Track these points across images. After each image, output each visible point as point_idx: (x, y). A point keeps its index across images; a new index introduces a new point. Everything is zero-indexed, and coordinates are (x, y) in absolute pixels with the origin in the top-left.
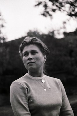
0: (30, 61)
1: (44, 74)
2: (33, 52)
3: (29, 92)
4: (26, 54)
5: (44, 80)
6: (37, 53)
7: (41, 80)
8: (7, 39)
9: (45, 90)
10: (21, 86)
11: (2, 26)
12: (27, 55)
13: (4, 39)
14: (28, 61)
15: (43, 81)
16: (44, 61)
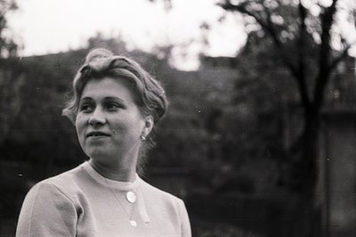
0: (96, 131)
1: (137, 175)
2: (110, 104)
3: (83, 220)
4: (89, 105)
5: (136, 194)
6: (122, 107)
7: (125, 192)
8: (23, 48)
9: (134, 223)
10: (63, 198)
11: (14, 7)
12: (89, 109)
13: (13, 47)
14: (90, 130)
15: (131, 196)
16: (143, 133)
